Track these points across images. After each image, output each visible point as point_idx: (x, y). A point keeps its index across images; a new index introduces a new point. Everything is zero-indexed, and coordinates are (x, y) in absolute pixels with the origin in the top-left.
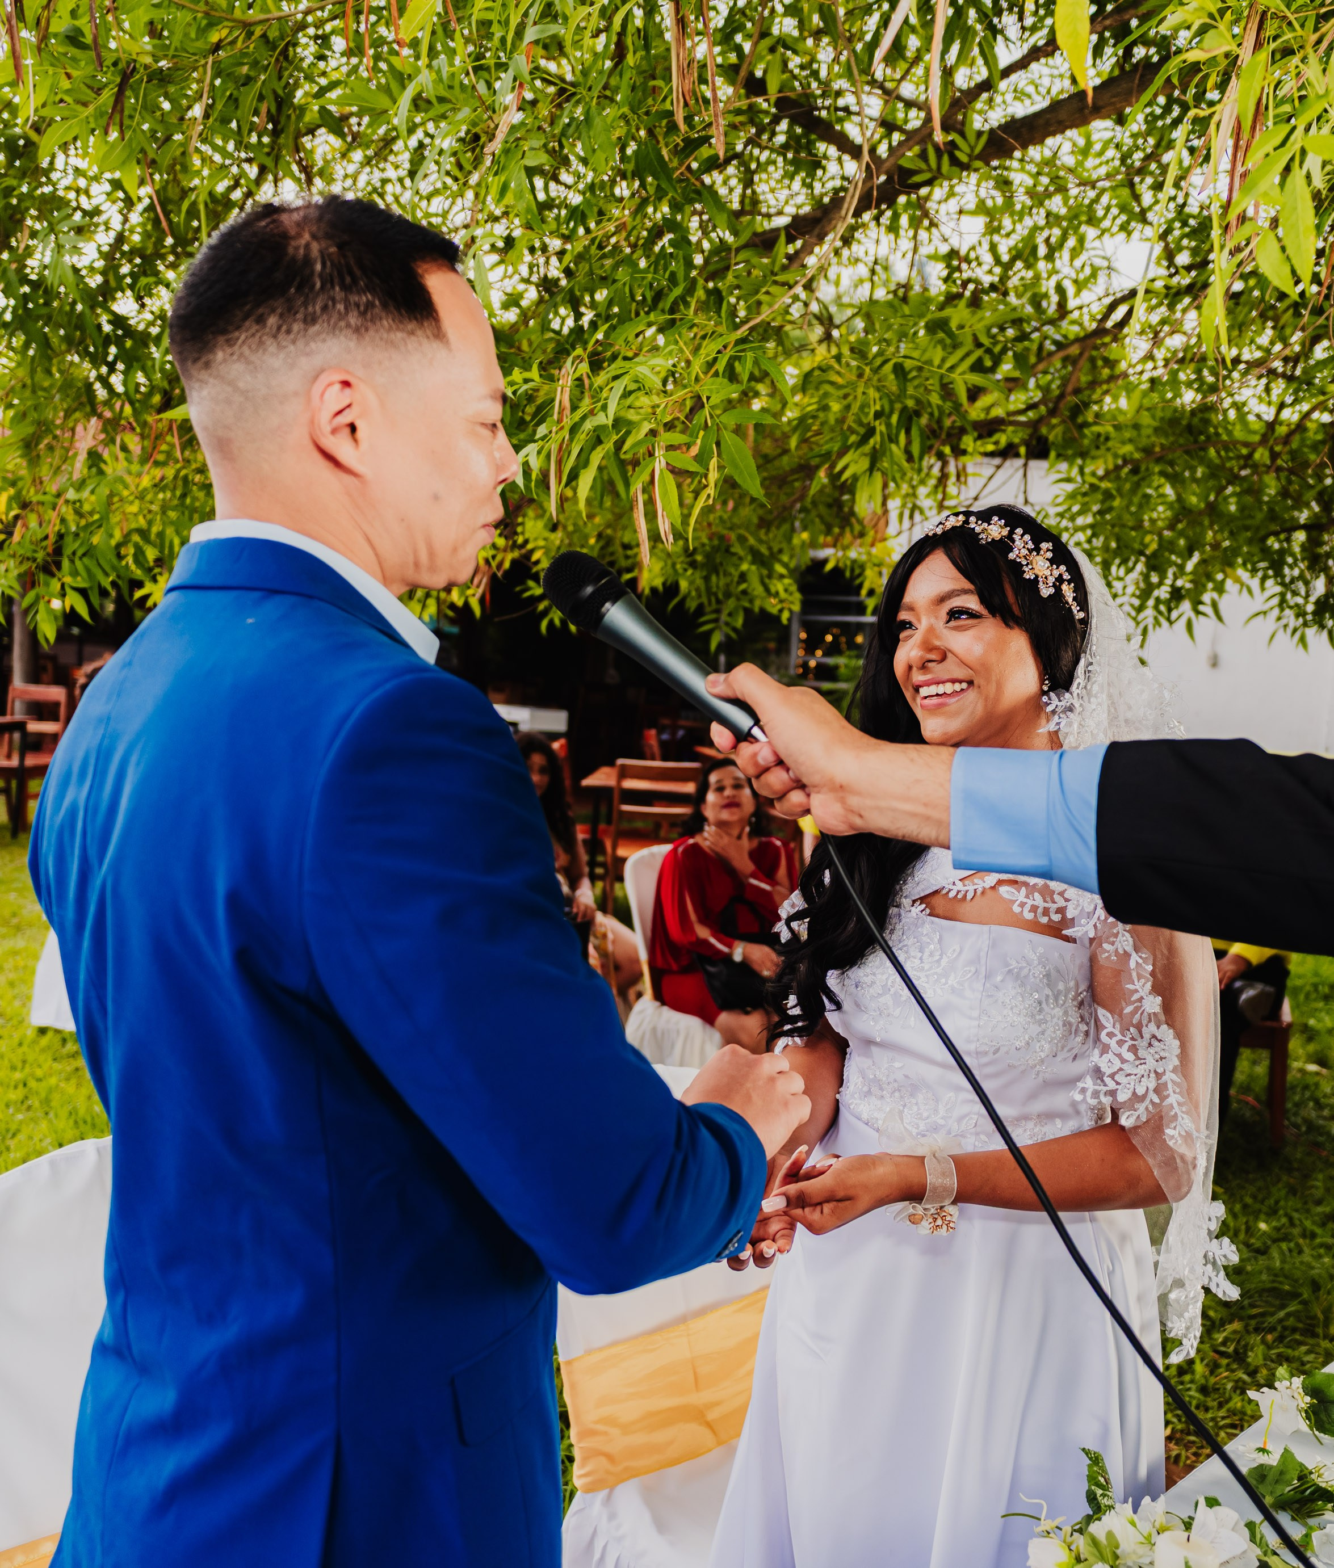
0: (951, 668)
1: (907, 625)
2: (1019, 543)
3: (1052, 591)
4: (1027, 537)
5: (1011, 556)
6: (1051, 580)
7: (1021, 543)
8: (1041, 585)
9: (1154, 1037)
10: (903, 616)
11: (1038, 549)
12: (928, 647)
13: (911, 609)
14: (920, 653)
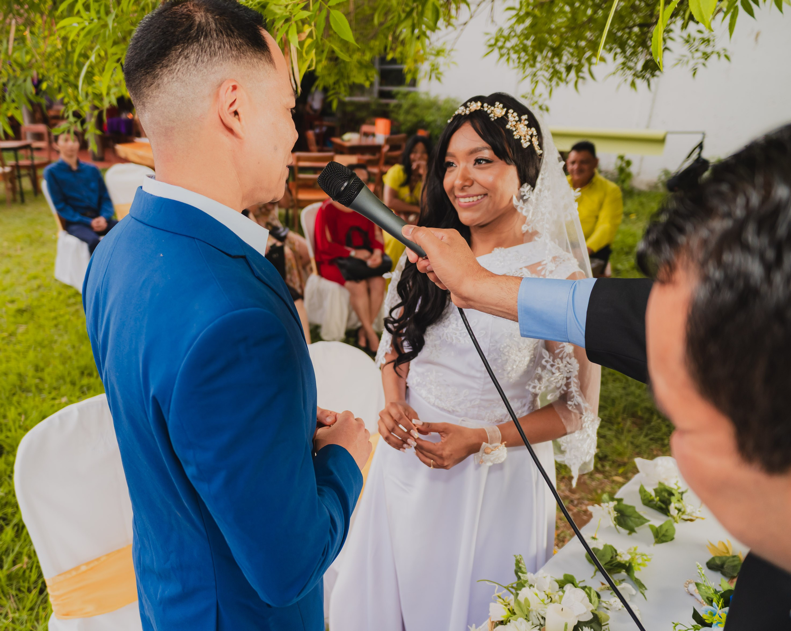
0: (476, 189)
1: (450, 164)
2: (511, 118)
3: (529, 143)
4: (515, 114)
5: (508, 126)
6: (528, 137)
7: (512, 116)
8: (522, 141)
9: (568, 363)
10: (448, 159)
11: (520, 120)
12: (465, 178)
13: (453, 156)
14: (461, 182)
